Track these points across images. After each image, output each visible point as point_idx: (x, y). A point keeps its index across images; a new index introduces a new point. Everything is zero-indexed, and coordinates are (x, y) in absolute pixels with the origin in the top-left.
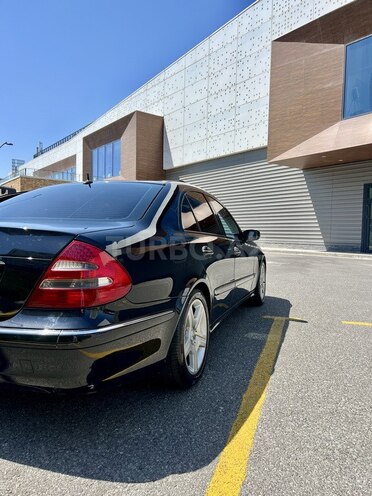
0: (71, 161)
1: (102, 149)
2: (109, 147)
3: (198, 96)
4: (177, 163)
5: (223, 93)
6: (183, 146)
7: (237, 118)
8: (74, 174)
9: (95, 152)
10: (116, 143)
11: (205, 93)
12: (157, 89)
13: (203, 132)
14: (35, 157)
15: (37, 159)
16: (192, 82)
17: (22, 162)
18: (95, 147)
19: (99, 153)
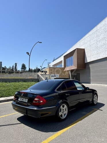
0: (61, 62)
1: (68, 59)
2: (70, 58)
3: (94, 42)
4: (88, 61)
5: (101, 41)
6: (90, 56)
7: (106, 47)
8: (62, 65)
9: (67, 59)
10: (72, 57)
11: (96, 41)
12: (83, 41)
13: (96, 52)
14: (53, 61)
15: (54, 62)
16: (92, 38)
17: (50, 63)
18: (67, 58)
19: (68, 60)
